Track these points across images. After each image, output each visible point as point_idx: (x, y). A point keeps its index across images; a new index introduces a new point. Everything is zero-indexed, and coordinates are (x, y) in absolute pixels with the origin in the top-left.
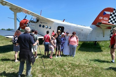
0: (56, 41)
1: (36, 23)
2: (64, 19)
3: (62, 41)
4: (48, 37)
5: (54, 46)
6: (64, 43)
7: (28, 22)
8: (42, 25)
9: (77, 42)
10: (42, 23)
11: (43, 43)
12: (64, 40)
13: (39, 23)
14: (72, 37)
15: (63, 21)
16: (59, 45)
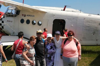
0: (33, 51)
1: (15, 16)
2: (66, 6)
3: (49, 51)
4: (20, 44)
5: (29, 62)
6: (53, 54)
7: (2, 17)
8: (25, 19)
9: (79, 50)
10: (25, 16)
11: (13, 56)
12: (52, 47)
13: (20, 17)
14: (67, 41)
15: (64, 10)
16: (42, 58)
